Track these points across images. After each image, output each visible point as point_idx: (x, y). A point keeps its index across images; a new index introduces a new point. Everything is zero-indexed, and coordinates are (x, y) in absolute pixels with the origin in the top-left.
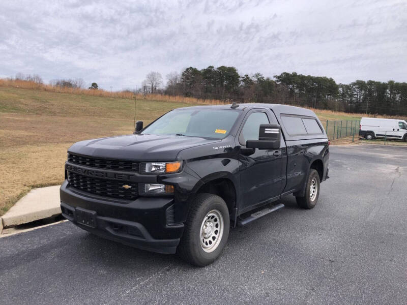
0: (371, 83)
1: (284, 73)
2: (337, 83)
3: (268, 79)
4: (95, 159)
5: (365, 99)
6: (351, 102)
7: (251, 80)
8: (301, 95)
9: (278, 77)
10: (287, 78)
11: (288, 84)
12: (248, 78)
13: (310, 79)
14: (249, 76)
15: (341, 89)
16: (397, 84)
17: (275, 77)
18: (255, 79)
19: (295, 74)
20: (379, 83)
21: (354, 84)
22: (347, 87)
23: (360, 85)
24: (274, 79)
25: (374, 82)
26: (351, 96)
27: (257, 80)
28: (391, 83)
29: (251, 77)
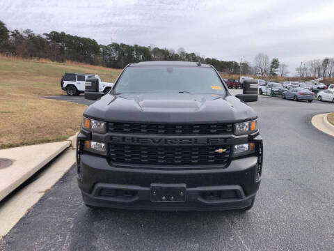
0: (123, 45)
1: (54, 32)
2: (99, 44)
3: (39, 36)
4: (175, 125)
5: (120, 58)
6: (110, 60)
7: (22, 36)
8: (70, 52)
9: (49, 35)
10: (57, 37)
11: (59, 42)
12: (19, 33)
13: (76, 38)
14: (20, 31)
15: (101, 49)
16: (140, 47)
17: (44, 34)
18: (25, 35)
19: (63, 34)
20: (128, 46)
21: (111, 45)
22: (106, 48)
23: (115, 46)
24: (44, 37)
25: (124, 45)
26: (110, 55)
27: (27, 36)
28: (136, 46)
29: (21, 33)
